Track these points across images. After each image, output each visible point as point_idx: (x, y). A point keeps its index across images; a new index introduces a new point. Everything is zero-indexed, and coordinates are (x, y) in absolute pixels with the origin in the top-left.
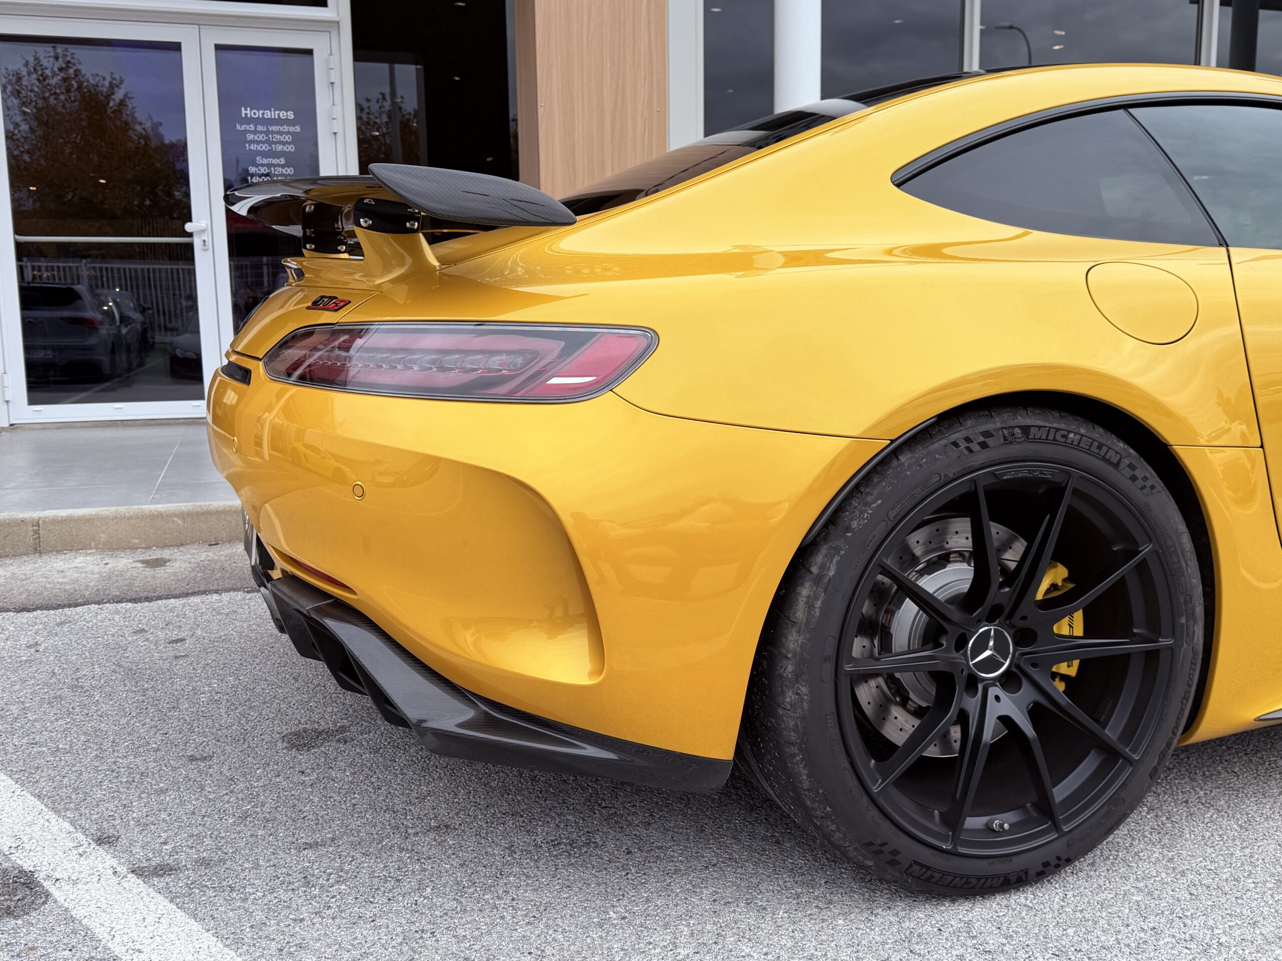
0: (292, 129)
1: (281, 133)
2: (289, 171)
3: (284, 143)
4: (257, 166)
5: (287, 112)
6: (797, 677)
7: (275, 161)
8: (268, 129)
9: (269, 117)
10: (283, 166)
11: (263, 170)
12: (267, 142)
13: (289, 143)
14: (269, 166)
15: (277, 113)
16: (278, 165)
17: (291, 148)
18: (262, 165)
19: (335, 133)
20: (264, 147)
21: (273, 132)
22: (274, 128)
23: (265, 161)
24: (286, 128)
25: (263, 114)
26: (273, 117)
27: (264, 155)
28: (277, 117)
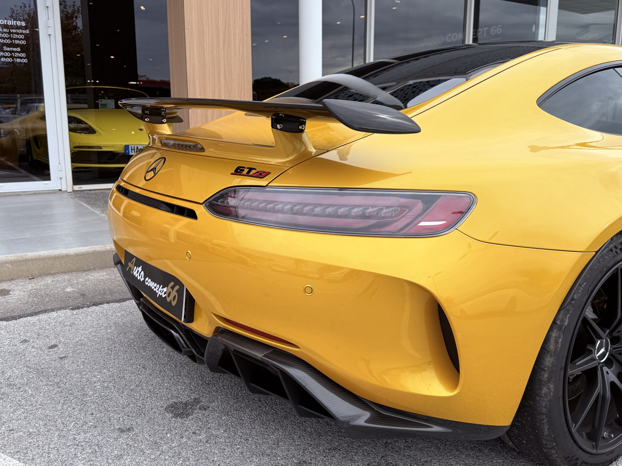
0: (24, 32)
1: (18, 34)
2: (23, 55)
3: (20, 40)
4: (4, 52)
5: (21, 22)
6: (549, 380)
7: (15, 49)
8: (9, 31)
9: (11, 24)
10: (19, 52)
11: (7, 54)
12: (10, 38)
13: (23, 40)
14: (11, 52)
15: (15, 22)
16: (17, 52)
17: (24, 42)
18: (7, 51)
19: (50, 35)
20: (8, 41)
21: (13, 33)
22: (14, 31)
23: (9, 49)
24: (20, 31)
25: (7, 22)
26: (13, 24)
27: (8, 45)
28: (15, 24)
